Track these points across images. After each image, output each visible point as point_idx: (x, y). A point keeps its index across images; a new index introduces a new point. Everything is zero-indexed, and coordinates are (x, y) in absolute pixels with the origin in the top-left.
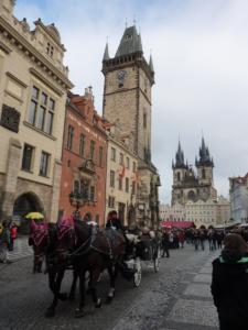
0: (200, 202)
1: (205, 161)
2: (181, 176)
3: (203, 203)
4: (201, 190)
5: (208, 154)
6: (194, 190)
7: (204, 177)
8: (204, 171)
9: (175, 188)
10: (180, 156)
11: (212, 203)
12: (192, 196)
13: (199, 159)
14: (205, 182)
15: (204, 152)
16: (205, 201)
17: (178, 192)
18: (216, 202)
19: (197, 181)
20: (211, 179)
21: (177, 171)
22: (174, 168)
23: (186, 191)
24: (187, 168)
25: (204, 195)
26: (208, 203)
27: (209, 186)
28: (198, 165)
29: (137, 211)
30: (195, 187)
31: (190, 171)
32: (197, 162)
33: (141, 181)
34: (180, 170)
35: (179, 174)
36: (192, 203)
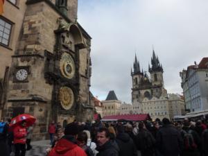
0: (154, 99)
1: (156, 68)
2: (138, 80)
3: (156, 99)
4: (155, 91)
5: (158, 62)
6: (149, 91)
7: (156, 80)
8: (155, 76)
9: (133, 89)
10: (136, 65)
11: (164, 99)
12: (147, 95)
13: (151, 66)
14: (157, 83)
15: (155, 61)
16: (158, 98)
17: (136, 93)
18: (167, 98)
19: (151, 84)
20: (162, 81)
21: (135, 77)
22: (132, 75)
23: (143, 92)
24: (142, 74)
25: (157, 94)
26: (161, 99)
27: (160, 86)
28: (150, 71)
29: (11, 83)
30: (150, 88)
31: (146, 76)
32: (149, 69)
33: (30, 24)
34: (137, 76)
35: (136, 78)
36: (148, 100)
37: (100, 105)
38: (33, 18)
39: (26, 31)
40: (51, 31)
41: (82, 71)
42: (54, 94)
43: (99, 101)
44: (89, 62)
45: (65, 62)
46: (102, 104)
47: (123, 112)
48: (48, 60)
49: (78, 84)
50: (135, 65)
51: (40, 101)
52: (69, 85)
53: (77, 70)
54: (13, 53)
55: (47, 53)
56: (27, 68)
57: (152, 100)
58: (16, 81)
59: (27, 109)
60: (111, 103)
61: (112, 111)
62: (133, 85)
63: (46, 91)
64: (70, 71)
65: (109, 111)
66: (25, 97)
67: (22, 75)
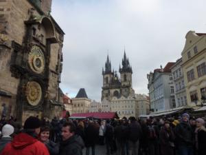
0: (123, 98)
1: (126, 69)
2: (109, 79)
3: (124, 98)
4: (123, 90)
5: (128, 63)
6: (118, 90)
7: (125, 80)
8: (125, 76)
9: (104, 89)
10: (108, 65)
11: (132, 98)
12: (116, 94)
13: (122, 67)
14: (126, 84)
15: (125, 62)
16: (126, 97)
17: (106, 92)
18: (134, 98)
19: (120, 84)
20: (130, 81)
21: (106, 76)
22: (104, 74)
23: (112, 91)
24: (113, 74)
25: (125, 93)
26: (128, 99)
27: (129, 87)
28: (121, 71)
30: (119, 88)
31: (116, 76)
32: (120, 69)
34: (108, 76)
35: (107, 78)
36: (116, 99)
37: (69, 102)
40: (21, 22)
41: (52, 66)
43: (68, 99)
44: (60, 58)
45: (34, 55)
46: (71, 101)
47: (92, 110)
48: (16, 52)
49: (47, 80)
50: (106, 65)
53: (47, 64)
55: (15, 44)
57: (121, 99)
60: (80, 101)
61: (82, 109)
62: (104, 84)
64: (39, 66)
65: (78, 108)
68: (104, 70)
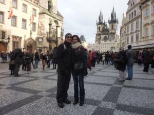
0: (108, 42)
1: (114, 20)
6: (107, 36)
7: (112, 28)
8: (112, 26)
9: (97, 35)
11: (114, 42)
12: (105, 39)
14: (113, 31)
16: (110, 41)
18: (116, 41)
19: (109, 31)
20: (116, 30)
21: (99, 26)
22: (98, 24)
23: (103, 37)
24: (104, 24)
25: (112, 38)
26: (112, 42)
27: (114, 33)
29: (37, 42)
30: (108, 34)
31: (106, 25)
32: (109, 21)
33: (41, 23)
34: (100, 26)
35: (100, 27)
36: (104, 42)
38: (42, 20)
39: (40, 25)
40: (48, 24)
41: (59, 36)
42: (50, 45)
48: (47, 34)
50: (99, 18)
51: (46, 48)
52: (54, 42)
54: (37, 33)
56: (42, 38)
57: (107, 42)
58: (39, 42)
59: (43, 50)
62: (97, 32)
63: (47, 45)
64: (54, 37)
66: (42, 46)
67: (40, 40)
68: (98, 22)
